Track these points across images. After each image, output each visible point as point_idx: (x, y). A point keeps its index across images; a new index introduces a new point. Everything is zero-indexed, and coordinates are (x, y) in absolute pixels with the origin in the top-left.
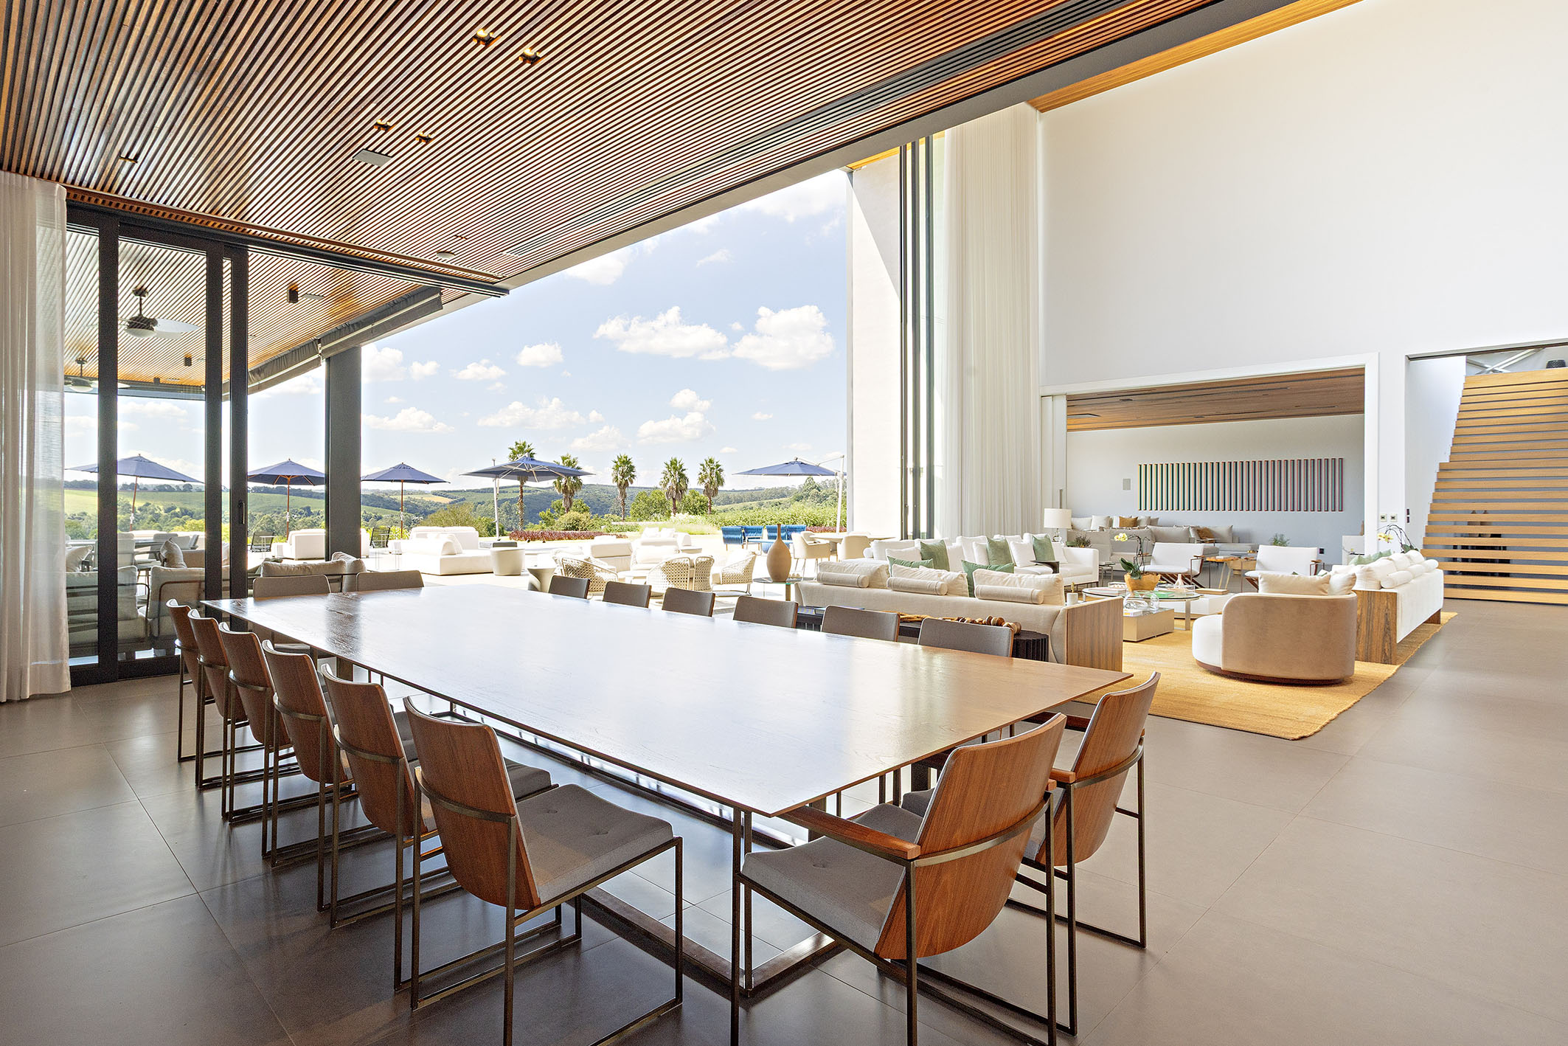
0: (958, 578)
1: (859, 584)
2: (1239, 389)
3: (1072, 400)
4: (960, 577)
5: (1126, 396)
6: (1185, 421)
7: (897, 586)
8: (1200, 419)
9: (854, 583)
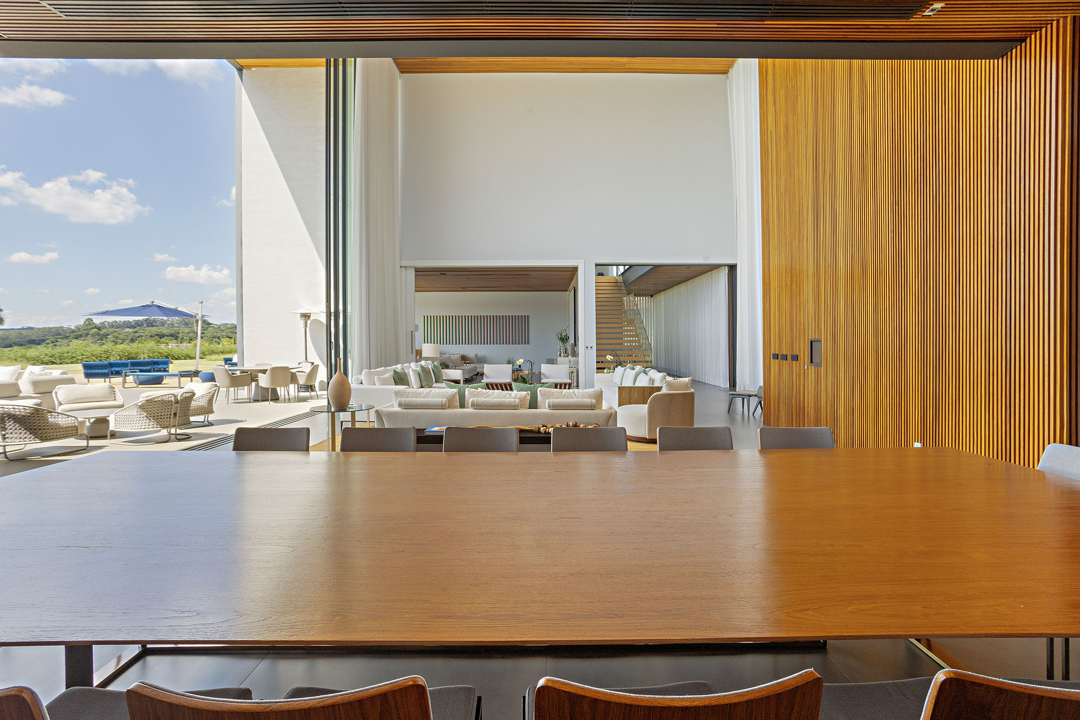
0: (526, 396)
1: (442, 407)
2: (507, 273)
3: (417, 270)
4: (527, 395)
5: (443, 272)
6: (451, 290)
7: (480, 405)
8: (464, 289)
9: (438, 406)
